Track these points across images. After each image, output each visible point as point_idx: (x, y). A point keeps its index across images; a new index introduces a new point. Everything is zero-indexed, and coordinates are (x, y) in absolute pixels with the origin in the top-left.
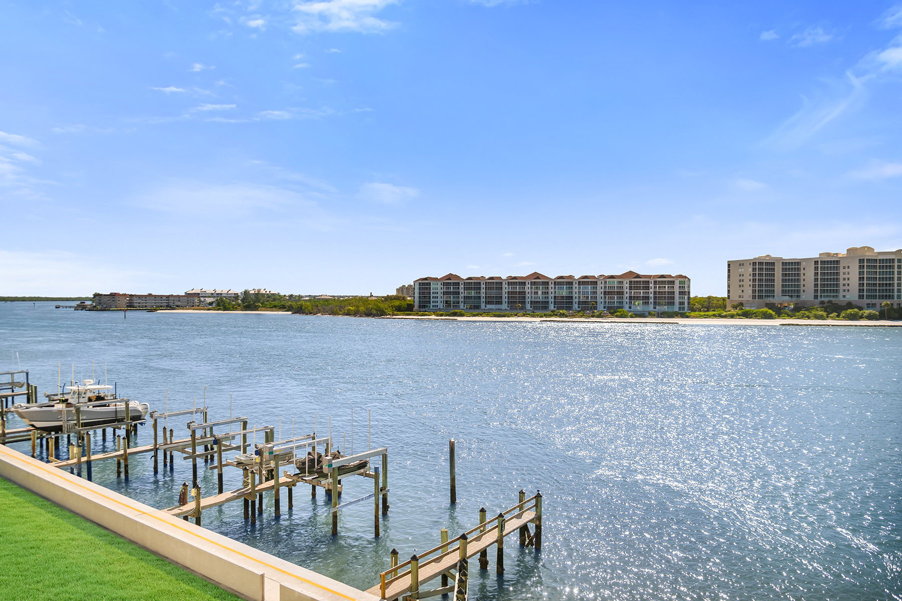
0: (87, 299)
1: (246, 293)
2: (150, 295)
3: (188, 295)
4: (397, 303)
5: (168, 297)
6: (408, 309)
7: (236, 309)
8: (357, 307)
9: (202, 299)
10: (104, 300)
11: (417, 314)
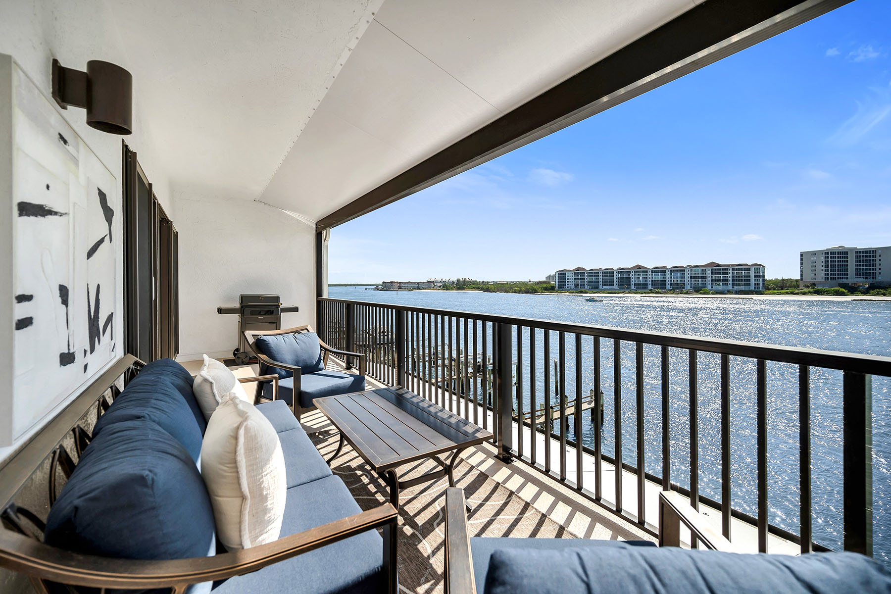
0: (380, 285)
1: (458, 280)
2: (409, 282)
3: (428, 282)
4: (545, 285)
5: (418, 283)
6: (552, 289)
7: (453, 290)
8: (520, 288)
9: (435, 284)
10: (387, 285)
11: (557, 292)
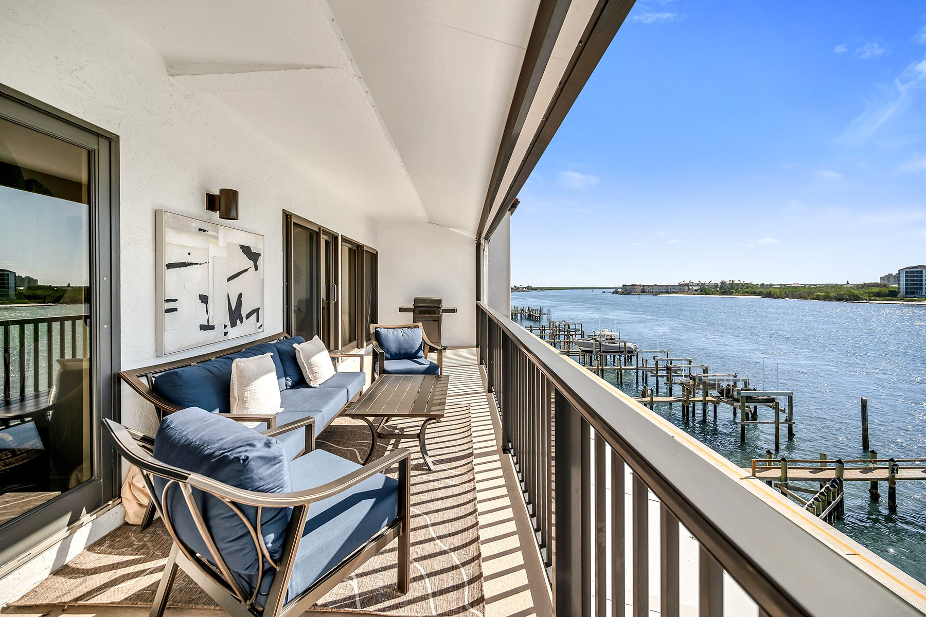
1: (722, 283)
2: (656, 285)
3: (680, 285)
5: (666, 286)
6: (893, 294)
7: (715, 294)
8: (827, 293)
9: (690, 287)
10: (628, 288)
11: (902, 300)
